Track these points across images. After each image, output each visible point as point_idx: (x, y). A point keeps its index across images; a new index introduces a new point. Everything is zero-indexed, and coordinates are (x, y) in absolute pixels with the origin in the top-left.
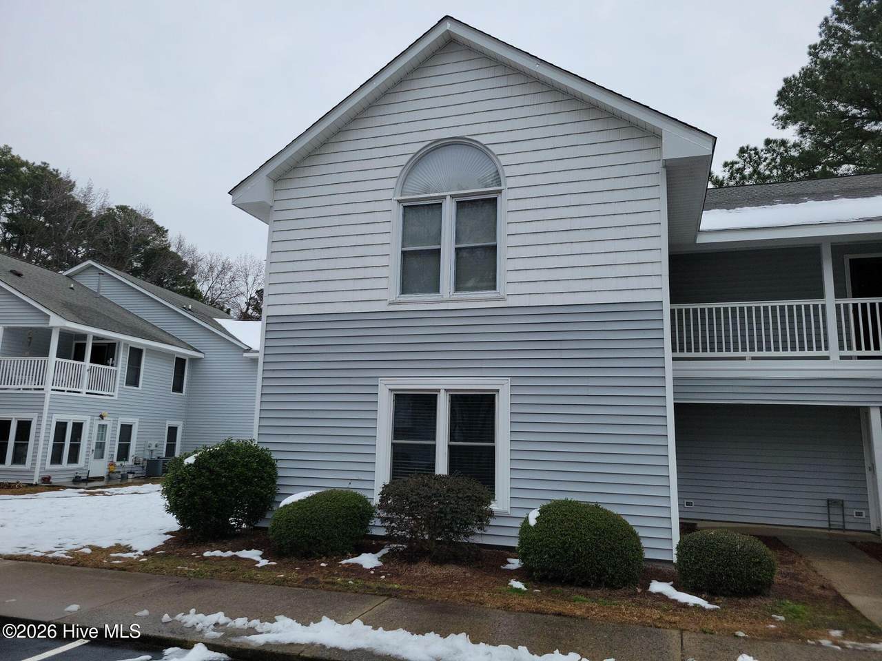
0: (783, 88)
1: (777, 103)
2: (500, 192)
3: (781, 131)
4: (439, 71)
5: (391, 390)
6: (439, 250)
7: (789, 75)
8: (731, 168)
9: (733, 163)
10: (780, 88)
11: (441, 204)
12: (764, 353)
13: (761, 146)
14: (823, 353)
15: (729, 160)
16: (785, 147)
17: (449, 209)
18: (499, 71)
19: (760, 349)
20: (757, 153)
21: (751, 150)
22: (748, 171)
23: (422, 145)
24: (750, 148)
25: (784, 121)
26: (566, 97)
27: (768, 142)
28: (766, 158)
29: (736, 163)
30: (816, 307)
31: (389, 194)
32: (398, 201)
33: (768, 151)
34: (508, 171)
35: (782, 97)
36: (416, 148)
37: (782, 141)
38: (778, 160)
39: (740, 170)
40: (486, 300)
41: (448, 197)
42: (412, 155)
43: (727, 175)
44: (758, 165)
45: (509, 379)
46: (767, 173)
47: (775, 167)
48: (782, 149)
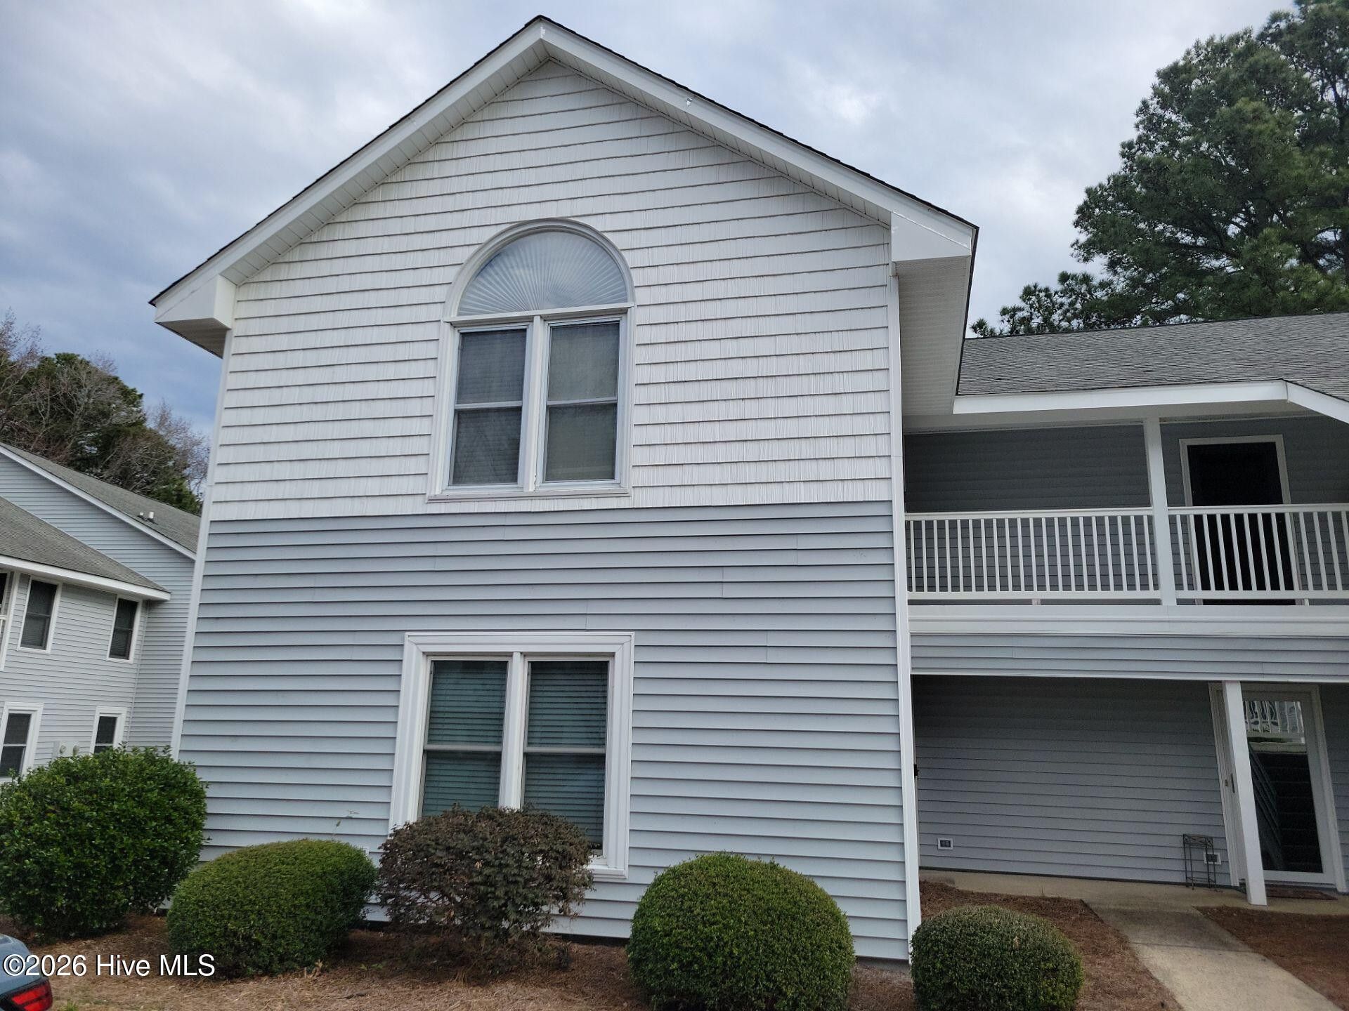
0: (1085, 203)
1: (1077, 224)
2: (624, 311)
3: (1082, 265)
4: (526, 108)
5: (427, 654)
6: (519, 409)
7: (1094, 184)
8: (1012, 317)
9: (1015, 310)
10: (1081, 203)
11: (525, 330)
12: (1061, 594)
13: (1055, 286)
14: (1151, 594)
15: (1010, 306)
16: (1088, 285)
17: (539, 341)
18: (627, 112)
19: (1054, 587)
20: (1049, 296)
21: (1040, 291)
22: (1036, 321)
23: (494, 231)
24: (1039, 288)
25: (1087, 250)
26: (736, 159)
27: (1064, 278)
28: (1062, 305)
29: (1021, 309)
30: (1139, 520)
31: (435, 312)
32: (451, 324)
33: (1064, 292)
34: (638, 277)
35: (1084, 215)
36: (487, 234)
37: (1083, 275)
38: (1078, 306)
39: (1026, 321)
40: (597, 495)
41: (537, 320)
42: (477, 247)
43: (1006, 328)
44: (1051, 314)
45: (633, 634)
46: (1065, 324)
47: (1075, 316)
48: (1084, 288)
